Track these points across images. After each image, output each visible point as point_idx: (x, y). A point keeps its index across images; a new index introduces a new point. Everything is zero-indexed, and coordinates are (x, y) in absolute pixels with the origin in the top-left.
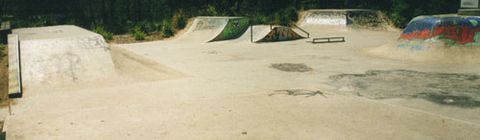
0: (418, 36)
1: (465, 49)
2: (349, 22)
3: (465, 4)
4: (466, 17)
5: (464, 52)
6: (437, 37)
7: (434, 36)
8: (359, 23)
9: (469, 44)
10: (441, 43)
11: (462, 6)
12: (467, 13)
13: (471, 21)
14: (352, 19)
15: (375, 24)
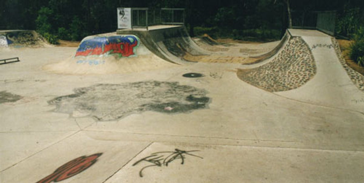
0: (93, 53)
1: (130, 60)
2: (9, 42)
3: (121, 25)
4: (125, 36)
5: (129, 62)
6: (108, 53)
7: (105, 52)
8: (19, 42)
9: (131, 56)
10: (112, 57)
11: (119, 27)
12: (124, 33)
13: (129, 38)
14: (12, 39)
15: (33, 42)
